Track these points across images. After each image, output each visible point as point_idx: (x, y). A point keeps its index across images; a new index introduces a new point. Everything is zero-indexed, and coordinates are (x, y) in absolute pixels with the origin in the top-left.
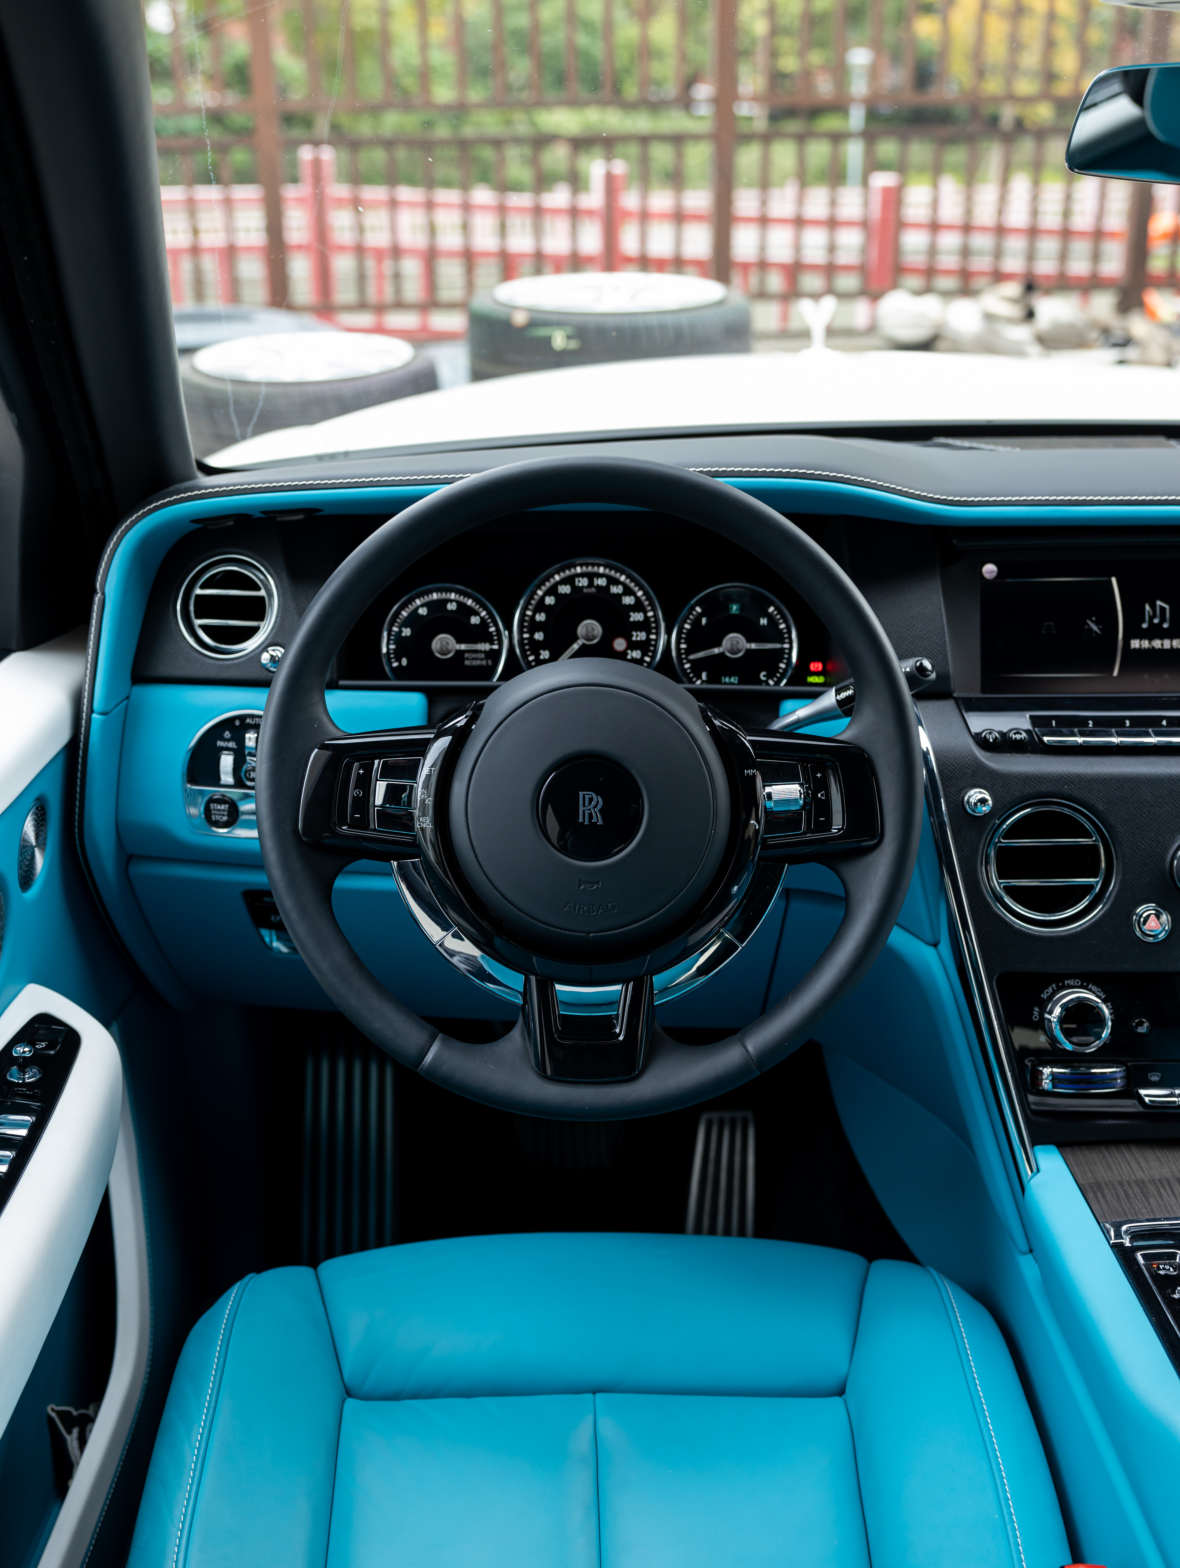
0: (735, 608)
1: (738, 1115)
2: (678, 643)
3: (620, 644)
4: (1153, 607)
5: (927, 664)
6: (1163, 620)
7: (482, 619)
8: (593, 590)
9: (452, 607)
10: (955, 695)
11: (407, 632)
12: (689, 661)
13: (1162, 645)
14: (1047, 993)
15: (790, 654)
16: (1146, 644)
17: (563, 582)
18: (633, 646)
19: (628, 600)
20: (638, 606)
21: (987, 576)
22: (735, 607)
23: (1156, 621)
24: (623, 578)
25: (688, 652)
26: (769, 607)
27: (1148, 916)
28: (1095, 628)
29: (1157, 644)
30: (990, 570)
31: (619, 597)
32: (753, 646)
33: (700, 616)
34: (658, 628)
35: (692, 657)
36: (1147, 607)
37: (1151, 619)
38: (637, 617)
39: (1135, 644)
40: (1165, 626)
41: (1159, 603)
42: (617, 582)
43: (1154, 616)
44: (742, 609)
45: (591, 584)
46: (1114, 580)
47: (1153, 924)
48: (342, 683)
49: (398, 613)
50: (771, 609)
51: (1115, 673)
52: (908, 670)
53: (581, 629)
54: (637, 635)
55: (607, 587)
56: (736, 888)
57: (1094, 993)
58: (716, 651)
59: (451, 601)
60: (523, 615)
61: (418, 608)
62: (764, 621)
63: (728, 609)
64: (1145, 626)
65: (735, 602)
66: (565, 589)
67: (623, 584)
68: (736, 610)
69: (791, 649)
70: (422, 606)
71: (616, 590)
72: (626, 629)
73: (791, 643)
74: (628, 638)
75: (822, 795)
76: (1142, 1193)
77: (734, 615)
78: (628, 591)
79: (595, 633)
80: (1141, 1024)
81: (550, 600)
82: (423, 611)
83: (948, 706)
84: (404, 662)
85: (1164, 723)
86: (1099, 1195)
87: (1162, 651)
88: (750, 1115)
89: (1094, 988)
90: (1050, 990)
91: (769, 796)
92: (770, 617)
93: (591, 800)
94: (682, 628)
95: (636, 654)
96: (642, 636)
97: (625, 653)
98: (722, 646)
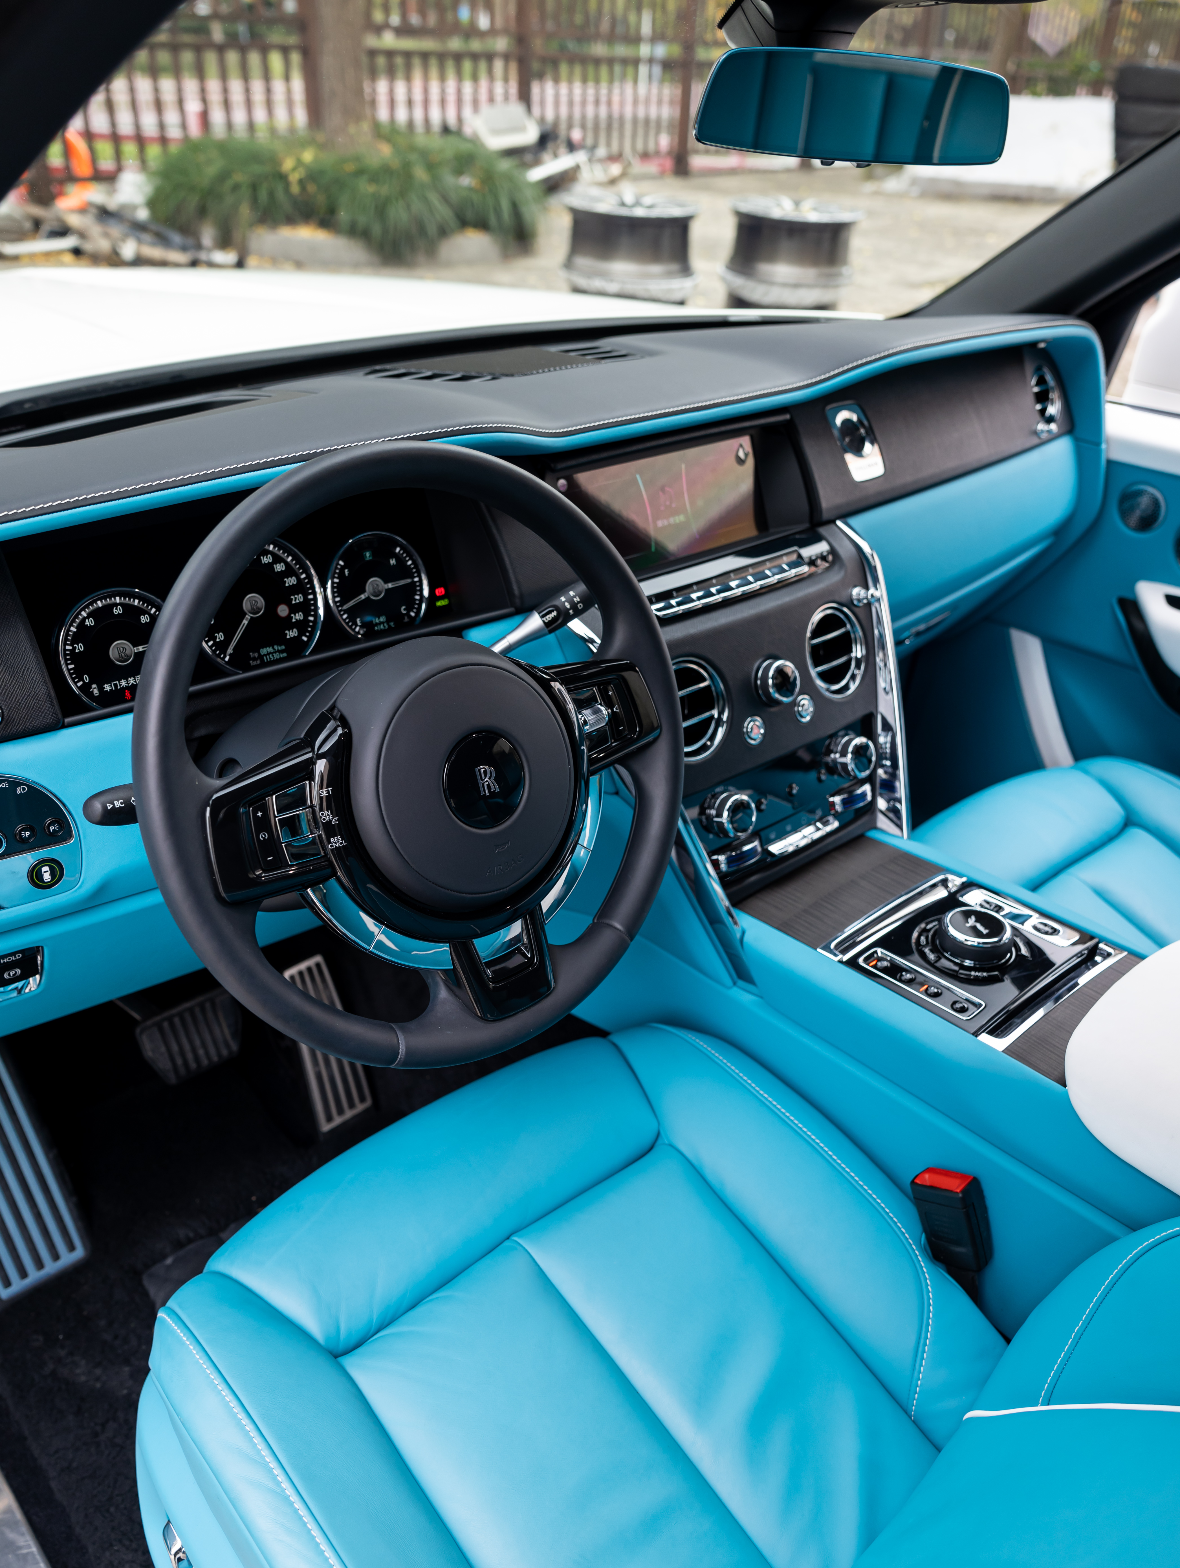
2: (334, 597)
3: (283, 611)
7: (151, 616)
9: (118, 611)
11: (81, 647)
12: (346, 611)
15: (421, 586)
18: (294, 609)
19: (279, 568)
20: (290, 571)
22: (368, 554)
25: (342, 603)
26: (396, 549)
27: (752, 726)
31: (271, 566)
32: (389, 586)
33: (343, 568)
34: (313, 587)
35: (346, 607)
38: (291, 581)
42: (266, 552)
44: (373, 554)
47: (756, 730)
49: (68, 629)
50: (398, 550)
53: (246, 605)
54: (296, 598)
58: (363, 597)
59: (116, 605)
61: (84, 620)
62: (393, 562)
63: (364, 557)
65: (367, 550)
68: (369, 556)
69: (421, 582)
70: (88, 617)
71: (267, 560)
72: (284, 594)
73: (420, 575)
74: (288, 603)
77: (369, 561)
78: (278, 559)
79: (259, 605)
82: (90, 623)
85: (714, 581)
92: (397, 557)
94: (333, 583)
95: (299, 616)
96: (299, 598)
97: (289, 617)
98: (366, 592)
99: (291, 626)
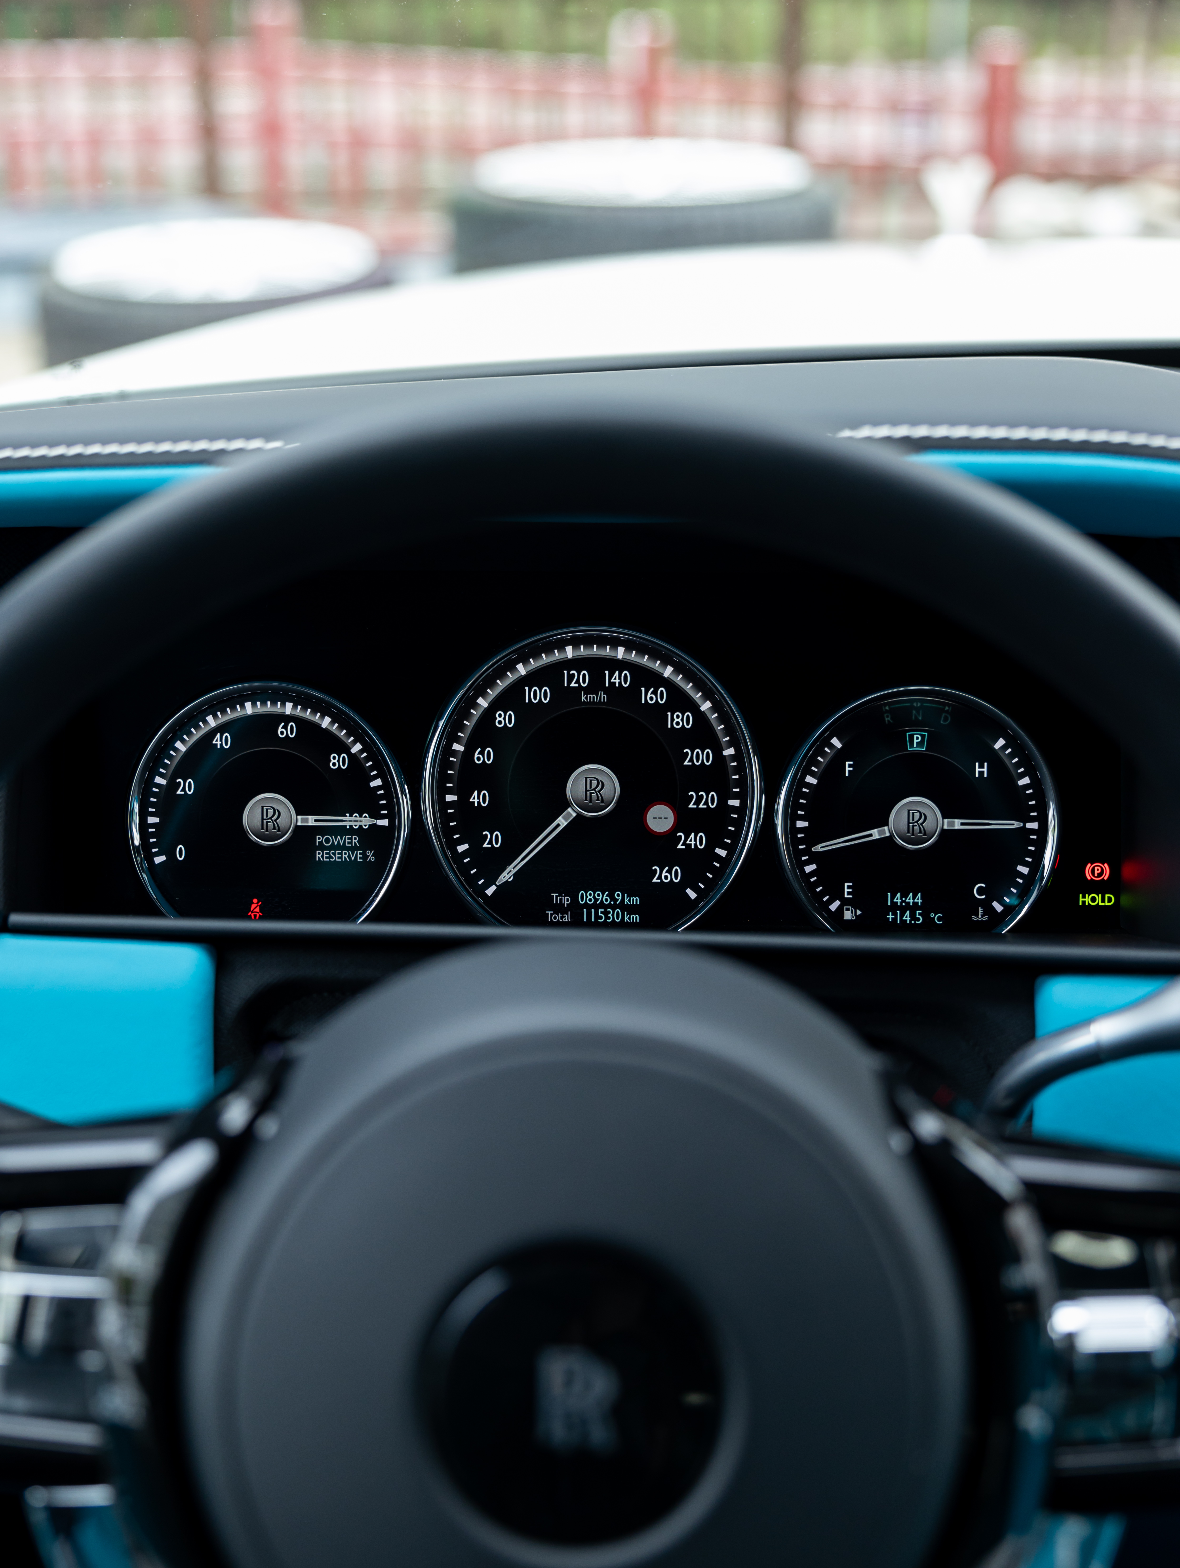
0: (917, 741)
2: (791, 817)
3: (660, 819)
7: (353, 758)
8: (603, 696)
9: (286, 732)
11: (187, 787)
12: (814, 858)
15: (1041, 845)
17: (532, 679)
18: (687, 822)
19: (679, 720)
20: (702, 735)
22: (917, 739)
24: (668, 672)
25: (814, 835)
26: (993, 739)
31: (659, 713)
32: (957, 824)
33: (840, 757)
34: (744, 783)
35: (819, 848)
38: (698, 757)
42: (656, 680)
44: (933, 741)
45: (596, 684)
49: (167, 744)
50: (999, 744)
54: (699, 799)
55: (633, 691)
58: (875, 834)
59: (287, 719)
60: (445, 750)
61: (212, 734)
62: (981, 770)
63: (901, 741)
65: (917, 725)
66: (540, 695)
67: (668, 683)
68: (920, 744)
69: (1043, 832)
70: (221, 729)
71: (649, 697)
72: (673, 785)
73: (1043, 820)
74: (678, 805)
77: (916, 755)
78: (679, 701)
79: (606, 792)
81: (504, 719)
82: (222, 742)
84: (181, 853)
92: (994, 760)
94: (798, 783)
95: (696, 841)
96: (710, 800)
97: (670, 837)
98: (887, 825)
99: (669, 857)
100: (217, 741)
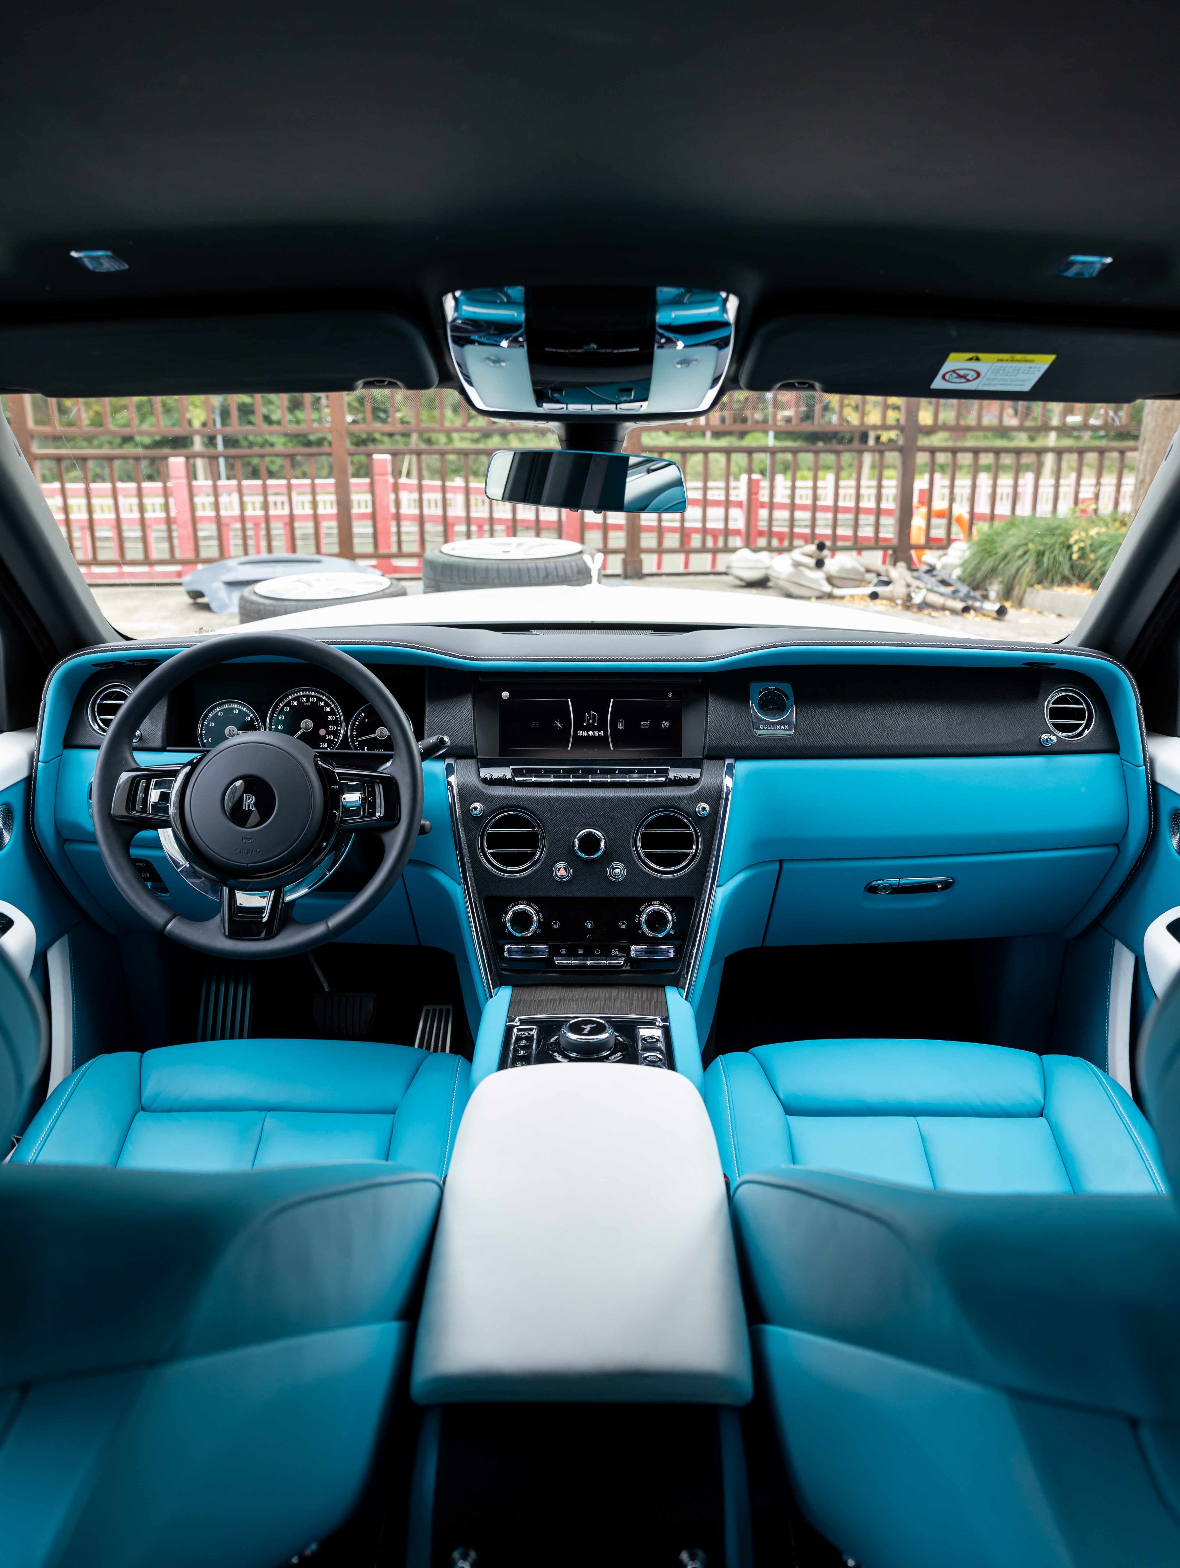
1: (444, 1007)
2: (352, 731)
3: (322, 732)
4: (589, 714)
5: (446, 739)
6: (594, 721)
7: (251, 718)
8: (310, 704)
9: (236, 712)
10: (478, 757)
11: (212, 724)
12: (357, 741)
13: (594, 734)
14: (510, 907)
16: (585, 733)
17: (293, 699)
18: (329, 733)
19: (327, 709)
20: (332, 712)
21: (504, 698)
23: (591, 722)
24: (324, 698)
25: (358, 736)
27: (560, 868)
28: (559, 725)
29: (591, 733)
30: (505, 695)
31: (322, 707)
32: (391, 734)
33: (364, 718)
34: (341, 723)
35: (359, 739)
36: (586, 715)
37: (588, 721)
38: (331, 718)
39: (580, 733)
40: (596, 724)
41: (592, 712)
42: (321, 700)
43: (590, 719)
45: (308, 701)
46: (569, 700)
47: (562, 872)
48: (168, 748)
49: (207, 714)
51: (569, 749)
52: (434, 741)
53: (302, 724)
54: (332, 728)
55: (317, 702)
56: (325, 844)
57: (533, 908)
58: (372, 736)
59: (236, 709)
60: (272, 716)
61: (218, 712)
64: (585, 724)
66: (295, 703)
67: (324, 700)
70: (220, 711)
71: (321, 704)
72: (325, 724)
74: (327, 729)
75: (371, 799)
76: (538, 1005)
78: (327, 705)
79: (310, 726)
80: (555, 923)
81: (286, 709)
82: (220, 714)
83: (472, 763)
84: (210, 740)
85: (580, 772)
86: (517, 1006)
87: (594, 737)
88: (451, 1008)
89: (533, 905)
90: (511, 906)
91: (344, 799)
93: (249, 798)
94: (354, 724)
95: (331, 737)
96: (334, 728)
97: (325, 737)
98: (375, 733)
99: (324, 741)
100: (219, 714)
